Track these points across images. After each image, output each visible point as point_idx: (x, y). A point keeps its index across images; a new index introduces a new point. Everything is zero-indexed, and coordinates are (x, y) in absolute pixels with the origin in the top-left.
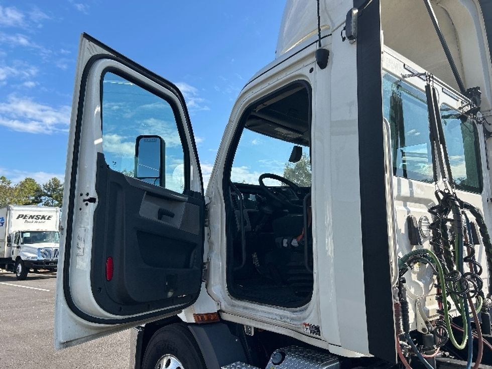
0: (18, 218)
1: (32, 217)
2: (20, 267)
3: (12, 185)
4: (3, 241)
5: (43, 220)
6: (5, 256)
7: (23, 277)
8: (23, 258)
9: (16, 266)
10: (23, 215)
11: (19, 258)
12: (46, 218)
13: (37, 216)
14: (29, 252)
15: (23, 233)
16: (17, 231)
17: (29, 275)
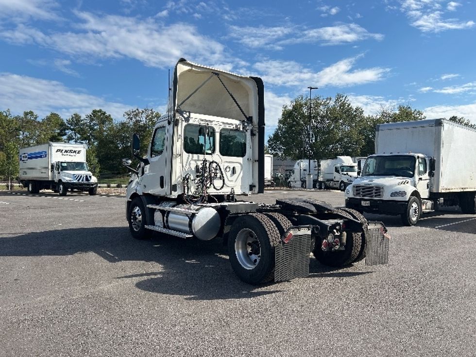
0: (57, 152)
1: (66, 151)
2: (61, 186)
3: (39, 119)
4: (47, 168)
5: (74, 154)
6: (50, 179)
7: (64, 194)
8: (63, 181)
9: (59, 187)
10: (60, 150)
11: (60, 180)
12: (77, 152)
13: (70, 151)
14: (68, 176)
15: (62, 163)
16: (57, 161)
17: (68, 194)
